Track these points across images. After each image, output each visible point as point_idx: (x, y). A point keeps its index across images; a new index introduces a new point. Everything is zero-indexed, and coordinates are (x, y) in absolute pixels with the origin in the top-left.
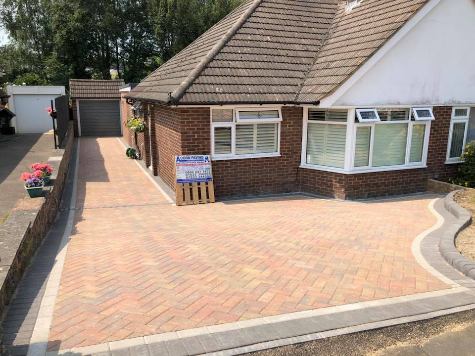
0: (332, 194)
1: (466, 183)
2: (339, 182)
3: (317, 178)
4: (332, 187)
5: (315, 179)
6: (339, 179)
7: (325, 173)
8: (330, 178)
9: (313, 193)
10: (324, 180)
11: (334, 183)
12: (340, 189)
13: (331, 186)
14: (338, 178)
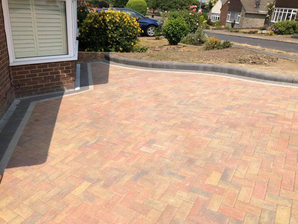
0: (60, 87)
1: (103, 49)
2: (65, 72)
3: (37, 74)
4: (59, 80)
5: (36, 75)
6: (67, 68)
7: (48, 65)
8: (56, 69)
9: (35, 94)
10: (48, 74)
11: (61, 74)
12: (69, 78)
13: (58, 78)
14: (65, 67)
